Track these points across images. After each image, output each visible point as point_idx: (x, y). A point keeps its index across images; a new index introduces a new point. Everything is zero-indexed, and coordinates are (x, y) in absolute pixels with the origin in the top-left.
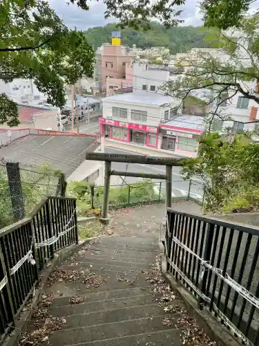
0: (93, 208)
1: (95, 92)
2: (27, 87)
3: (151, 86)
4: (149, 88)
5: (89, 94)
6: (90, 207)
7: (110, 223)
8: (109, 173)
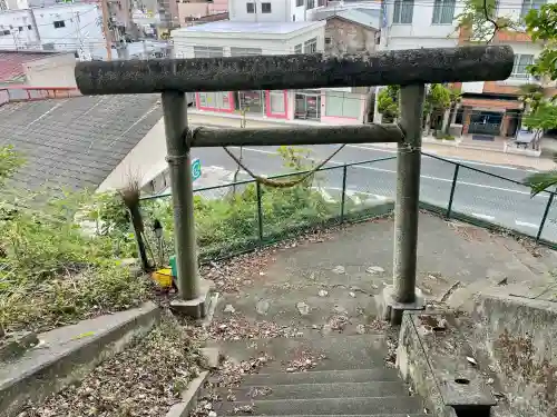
0: (148, 268)
1: (160, 33)
2: (25, 29)
3: (263, 5)
4: (259, 8)
5: (151, 36)
6: (138, 268)
7: (210, 313)
8: (183, 142)
